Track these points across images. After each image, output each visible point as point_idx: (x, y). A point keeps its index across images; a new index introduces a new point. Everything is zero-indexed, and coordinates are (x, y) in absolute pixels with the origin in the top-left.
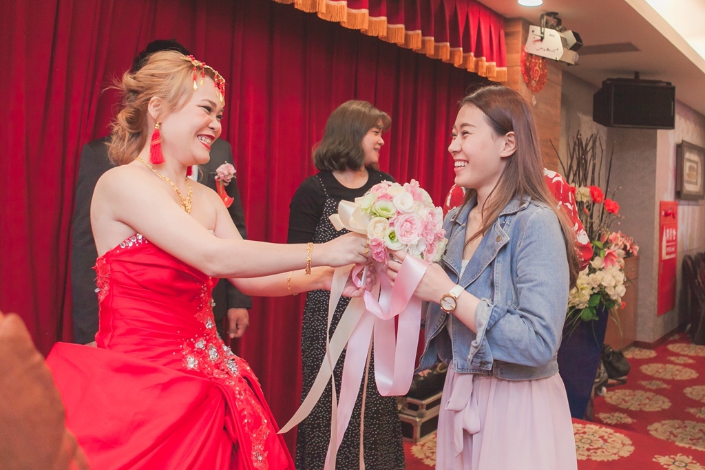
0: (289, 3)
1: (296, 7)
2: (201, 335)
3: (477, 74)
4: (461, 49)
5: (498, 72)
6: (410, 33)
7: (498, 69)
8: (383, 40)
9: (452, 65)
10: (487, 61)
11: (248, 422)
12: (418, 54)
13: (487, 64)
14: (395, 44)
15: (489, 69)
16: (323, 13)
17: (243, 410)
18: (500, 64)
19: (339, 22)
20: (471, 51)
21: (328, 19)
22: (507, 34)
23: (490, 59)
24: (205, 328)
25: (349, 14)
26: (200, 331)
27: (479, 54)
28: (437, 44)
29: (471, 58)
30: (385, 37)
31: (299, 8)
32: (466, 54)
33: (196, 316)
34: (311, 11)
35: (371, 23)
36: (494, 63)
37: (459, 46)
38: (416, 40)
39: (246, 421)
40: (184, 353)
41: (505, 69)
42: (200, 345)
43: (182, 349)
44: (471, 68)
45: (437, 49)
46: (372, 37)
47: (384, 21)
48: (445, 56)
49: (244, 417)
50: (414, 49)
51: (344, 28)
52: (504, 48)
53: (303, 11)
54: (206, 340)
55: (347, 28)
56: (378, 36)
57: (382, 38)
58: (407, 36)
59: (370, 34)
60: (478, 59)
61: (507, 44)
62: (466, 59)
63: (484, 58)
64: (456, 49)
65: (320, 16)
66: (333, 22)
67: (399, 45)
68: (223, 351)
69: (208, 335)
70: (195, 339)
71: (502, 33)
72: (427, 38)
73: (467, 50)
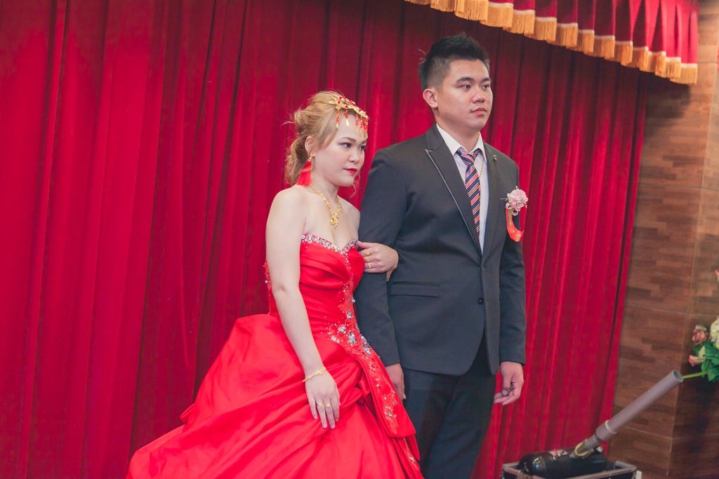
0: (426, 4)
1: (432, 7)
2: (343, 322)
3: (653, 74)
4: (631, 43)
5: (683, 70)
6: (564, 26)
7: (684, 66)
8: (530, 37)
9: (619, 64)
10: (668, 55)
11: (379, 387)
12: (573, 51)
13: (667, 60)
14: (545, 42)
15: (671, 67)
16: (461, 11)
17: (376, 377)
18: (689, 58)
19: (479, 21)
20: (644, 45)
21: (466, 18)
22: (701, 18)
23: (674, 52)
24: (346, 318)
25: (491, 9)
26: (342, 319)
27: (657, 47)
28: (598, 37)
29: (645, 53)
30: (532, 35)
31: (435, 7)
32: (637, 49)
33: (339, 306)
34: (448, 11)
35: (515, 18)
36: (679, 59)
37: (629, 40)
38: (571, 34)
39: (378, 385)
40: (329, 334)
41: (694, 66)
42: (342, 329)
43: (328, 331)
44: (645, 66)
45: (598, 44)
46: (516, 34)
47: (532, 15)
48: (609, 52)
49: (376, 383)
50: (568, 47)
51: (485, 26)
52: (695, 36)
53: (439, 10)
54: (346, 326)
55: (488, 26)
56: (523, 34)
57: (528, 35)
58: (559, 31)
59: (514, 31)
60: (657, 54)
61: (700, 31)
62: (637, 56)
63: (664, 53)
64: (624, 43)
65: (457, 14)
66: (471, 21)
67: (548, 42)
68: (360, 339)
69: (348, 323)
70: (338, 324)
71: (694, 16)
72: (585, 32)
73: (639, 42)
